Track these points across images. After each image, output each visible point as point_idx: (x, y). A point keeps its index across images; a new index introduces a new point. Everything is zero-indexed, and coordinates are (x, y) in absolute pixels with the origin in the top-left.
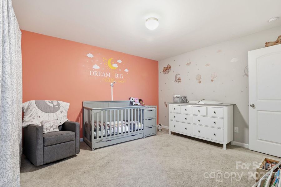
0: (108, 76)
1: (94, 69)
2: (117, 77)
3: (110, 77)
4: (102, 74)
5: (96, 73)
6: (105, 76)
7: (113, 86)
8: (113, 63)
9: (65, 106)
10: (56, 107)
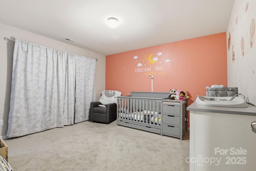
0: (149, 70)
1: (138, 67)
2: (157, 69)
3: (150, 70)
4: (144, 69)
5: (139, 69)
6: (146, 71)
7: (153, 79)
8: (153, 57)
9: (118, 94)
10: (112, 94)
